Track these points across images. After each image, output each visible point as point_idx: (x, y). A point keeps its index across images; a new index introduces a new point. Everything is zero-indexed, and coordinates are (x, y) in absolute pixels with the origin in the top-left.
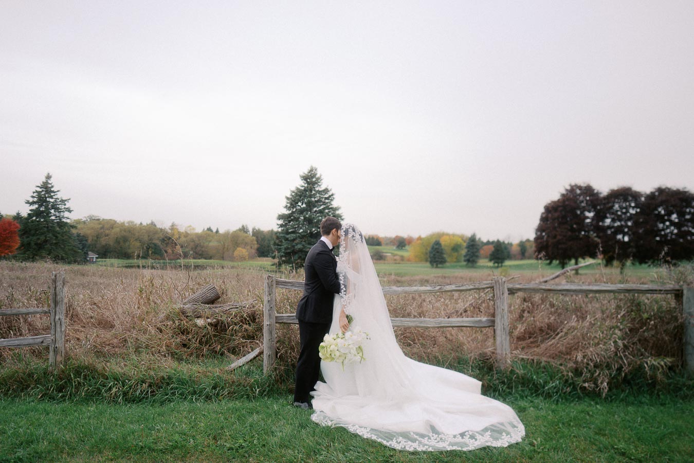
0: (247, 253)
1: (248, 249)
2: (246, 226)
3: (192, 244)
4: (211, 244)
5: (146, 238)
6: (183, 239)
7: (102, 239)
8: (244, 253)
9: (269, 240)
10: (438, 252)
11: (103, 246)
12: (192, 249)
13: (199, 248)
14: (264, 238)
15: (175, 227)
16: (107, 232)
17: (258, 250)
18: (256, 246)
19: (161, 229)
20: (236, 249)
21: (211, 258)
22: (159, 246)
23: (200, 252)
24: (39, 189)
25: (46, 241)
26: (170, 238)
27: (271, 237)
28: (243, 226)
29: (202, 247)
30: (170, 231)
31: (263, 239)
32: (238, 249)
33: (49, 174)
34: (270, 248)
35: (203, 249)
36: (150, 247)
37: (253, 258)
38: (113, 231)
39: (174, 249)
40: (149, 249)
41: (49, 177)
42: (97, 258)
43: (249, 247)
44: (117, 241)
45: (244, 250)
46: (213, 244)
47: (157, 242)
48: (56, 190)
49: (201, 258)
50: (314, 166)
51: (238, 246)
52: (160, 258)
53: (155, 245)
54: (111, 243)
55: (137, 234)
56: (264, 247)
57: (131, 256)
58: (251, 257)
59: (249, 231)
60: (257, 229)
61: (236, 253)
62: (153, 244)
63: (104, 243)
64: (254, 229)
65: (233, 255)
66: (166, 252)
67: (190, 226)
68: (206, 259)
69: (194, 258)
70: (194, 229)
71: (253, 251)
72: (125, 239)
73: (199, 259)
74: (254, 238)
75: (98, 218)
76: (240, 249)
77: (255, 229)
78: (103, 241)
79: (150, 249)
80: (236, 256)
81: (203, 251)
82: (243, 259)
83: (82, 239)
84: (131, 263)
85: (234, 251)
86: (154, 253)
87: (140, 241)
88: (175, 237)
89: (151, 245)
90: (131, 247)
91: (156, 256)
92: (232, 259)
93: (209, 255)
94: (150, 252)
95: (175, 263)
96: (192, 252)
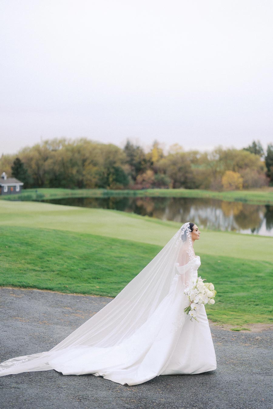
0: (241, 180)
2: (259, 142)
4: (199, 168)
8: (236, 180)
12: (172, 174)
13: (182, 174)
15: (158, 146)
20: (225, 173)
21: (196, 187)
22: (122, 171)
23: (182, 179)
28: (254, 143)
30: (148, 152)
35: (189, 175)
36: (110, 172)
39: (145, 175)
40: (108, 175)
45: (237, 175)
46: (202, 167)
47: (121, 166)
51: (228, 170)
52: (121, 187)
53: (117, 170)
54: (57, 168)
61: (225, 179)
62: (114, 168)
65: (222, 181)
66: (134, 179)
67: (176, 145)
68: (187, 188)
70: (181, 148)
72: (72, 163)
76: (232, 173)
77: (272, 146)
78: (47, 165)
79: (111, 175)
80: (226, 184)
81: (186, 178)
82: (234, 187)
85: (222, 176)
86: (116, 180)
87: (95, 165)
88: (154, 159)
89: (112, 170)
90: (84, 173)
91: (118, 184)
92: (220, 188)
93: (194, 183)
94: (111, 179)
95: (135, 194)
96: (169, 179)
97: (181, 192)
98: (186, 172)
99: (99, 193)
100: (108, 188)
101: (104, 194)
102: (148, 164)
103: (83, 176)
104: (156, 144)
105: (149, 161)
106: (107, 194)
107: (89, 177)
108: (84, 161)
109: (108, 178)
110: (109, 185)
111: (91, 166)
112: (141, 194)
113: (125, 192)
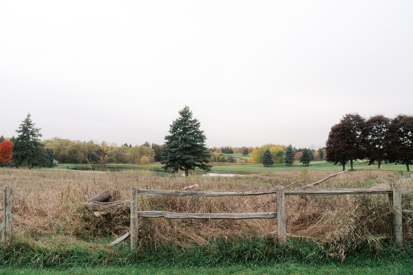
0: (149, 159)
1: (149, 157)
2: (148, 142)
3: (115, 154)
4: (127, 154)
5: (87, 151)
6: (109, 151)
7: (61, 152)
8: (147, 160)
10: (268, 157)
11: (62, 156)
12: (115, 157)
13: (119, 157)
15: (105, 144)
16: (64, 147)
17: (156, 157)
18: (154, 155)
19: (96, 145)
20: (142, 157)
21: (126, 163)
22: (95, 156)
23: (120, 159)
24: (23, 123)
25: (27, 154)
26: (102, 151)
28: (146, 143)
29: (121, 156)
30: (101, 146)
31: (159, 151)
32: (143, 157)
33: (29, 114)
35: (122, 157)
37: (153, 163)
38: (68, 147)
39: (104, 157)
40: (89, 157)
41: (29, 116)
42: (58, 163)
43: (150, 156)
44: (70, 153)
45: (147, 158)
46: (128, 154)
47: (94, 153)
48: (33, 124)
49: (121, 163)
50: (187, 106)
51: (143, 155)
52: (96, 163)
53: (93, 155)
54: (67, 154)
55: (82, 149)
57: (78, 162)
58: (151, 162)
59: (150, 146)
60: (155, 144)
61: (142, 159)
62: (91, 154)
63: (62, 154)
64: (153, 144)
65: (140, 160)
66: (99, 159)
67: (114, 143)
68: (123, 163)
69: (116, 163)
70: (116, 145)
71: (153, 158)
72: (75, 152)
73: (119, 163)
74: (153, 150)
75: (59, 139)
76: (145, 157)
78: (62, 153)
80: (142, 161)
81: (122, 159)
82: (146, 163)
83: (50, 152)
84: (79, 166)
85: (140, 158)
88: (105, 150)
92: (140, 163)
93: (125, 161)
94: (90, 159)
95: (105, 166)
96: (115, 159)
97: (121, 165)
104: (103, 142)
112: (107, 166)
113: (101, 165)
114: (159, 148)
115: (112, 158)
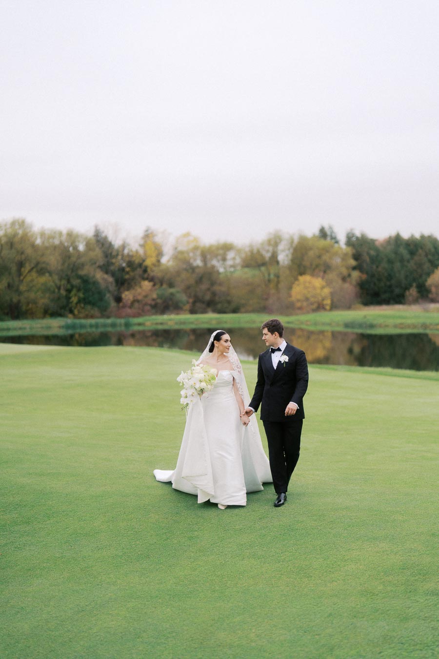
0: (327, 291)
1: (330, 282)
2: (331, 228)
8: (318, 291)
9: (390, 262)
12: (187, 288)
13: (204, 286)
14: (378, 255)
15: (151, 238)
17: (361, 283)
20: (296, 279)
22: (95, 283)
23: (208, 297)
27: (396, 253)
28: (322, 230)
31: (376, 260)
32: (302, 279)
34: (393, 282)
35: (216, 288)
36: (73, 287)
39: (139, 291)
40: (69, 291)
43: (334, 276)
45: (318, 282)
52: (96, 312)
53: (85, 281)
56: (379, 280)
59: (337, 240)
60: (358, 234)
61: (298, 291)
62: (80, 277)
64: (350, 236)
65: (290, 296)
67: (188, 235)
70: (196, 239)
71: (349, 288)
76: (310, 279)
77: (353, 235)
79: (74, 292)
80: (298, 301)
81: (214, 294)
85: (290, 288)
86: (85, 301)
87: (42, 271)
88: (149, 262)
89: (76, 282)
90: (23, 288)
91: (89, 307)
93: (229, 302)
94: (74, 300)
95: (127, 325)
96: (183, 297)
97: (209, 318)
98: (213, 283)
99: (55, 326)
100: (70, 315)
101: (67, 327)
102: (139, 271)
103: (20, 293)
104: (148, 236)
105: (140, 265)
106: (73, 327)
107: (32, 295)
108: (21, 265)
109: (68, 298)
110: (71, 312)
111: (34, 274)
112: (139, 324)
113: (109, 321)
114: (377, 250)
115: (172, 294)
